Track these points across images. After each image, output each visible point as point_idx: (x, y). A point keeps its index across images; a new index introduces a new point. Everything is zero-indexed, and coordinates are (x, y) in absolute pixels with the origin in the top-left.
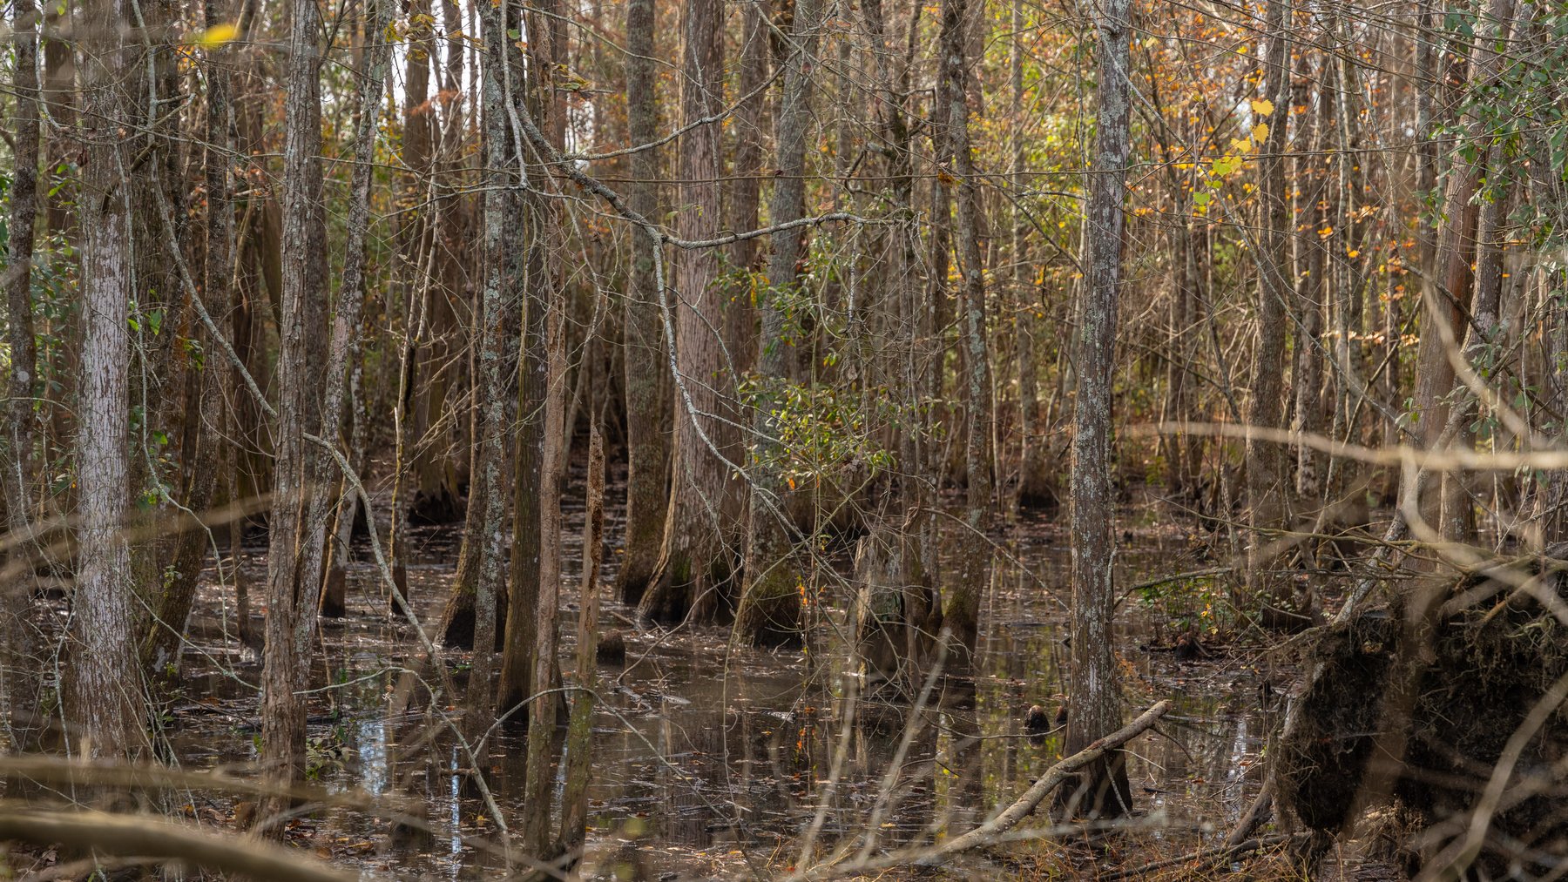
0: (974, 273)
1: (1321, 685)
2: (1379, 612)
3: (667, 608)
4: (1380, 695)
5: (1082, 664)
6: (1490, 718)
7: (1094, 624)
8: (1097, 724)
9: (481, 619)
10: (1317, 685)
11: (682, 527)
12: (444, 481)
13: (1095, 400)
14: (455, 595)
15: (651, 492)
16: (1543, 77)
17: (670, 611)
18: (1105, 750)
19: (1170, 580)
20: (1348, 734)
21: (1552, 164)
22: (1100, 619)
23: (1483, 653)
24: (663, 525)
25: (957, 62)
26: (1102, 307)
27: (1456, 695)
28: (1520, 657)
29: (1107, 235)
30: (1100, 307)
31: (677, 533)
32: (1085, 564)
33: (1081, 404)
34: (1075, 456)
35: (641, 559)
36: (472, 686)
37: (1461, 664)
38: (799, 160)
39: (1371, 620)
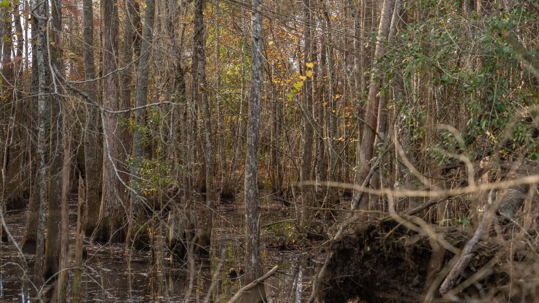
0: (208, 119)
1: (333, 259)
2: (351, 234)
3: (101, 237)
4: (352, 262)
5: (250, 254)
6: (388, 269)
7: (253, 240)
8: (255, 274)
9: (39, 244)
10: (331, 260)
11: (106, 209)
12: (18, 194)
13: (252, 164)
14: (25, 235)
15: (95, 197)
16: (400, 54)
17: (102, 239)
18: (258, 283)
19: (276, 223)
20: (341, 276)
21: (404, 83)
22: (255, 238)
23: (386, 247)
24: (99, 208)
25: (201, 47)
26: (254, 132)
27: (377, 262)
28: (398, 249)
29: (256, 107)
30: (253, 132)
31: (104, 211)
32: (250, 220)
33: (248, 165)
34: (246, 183)
35: (91, 220)
36: (35, 267)
37: (379, 251)
38: (146, 81)
39: (349, 237)
